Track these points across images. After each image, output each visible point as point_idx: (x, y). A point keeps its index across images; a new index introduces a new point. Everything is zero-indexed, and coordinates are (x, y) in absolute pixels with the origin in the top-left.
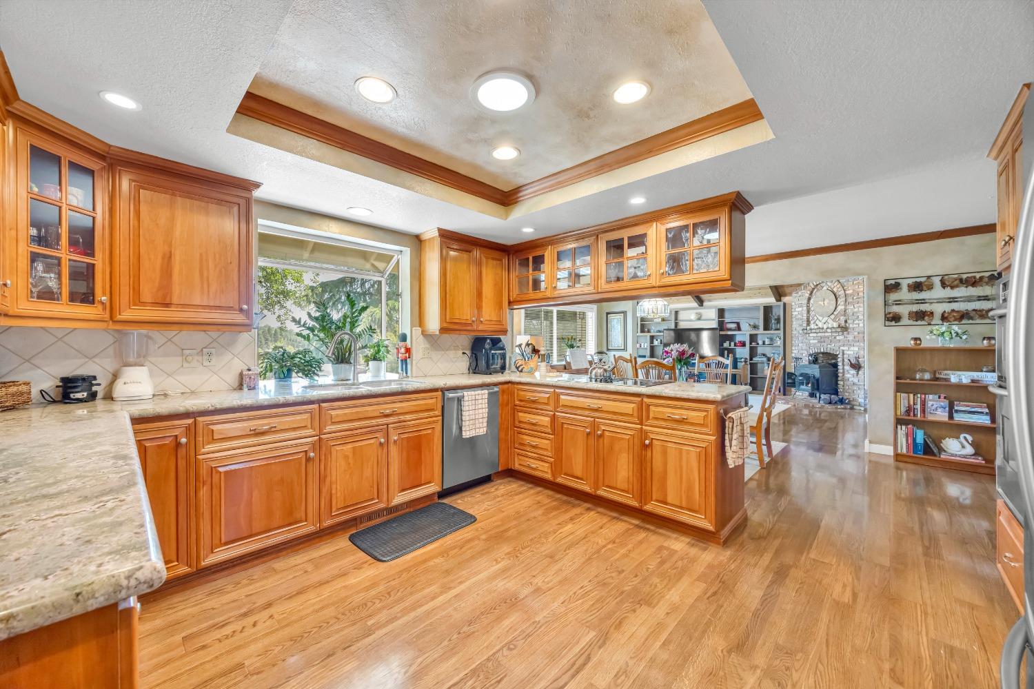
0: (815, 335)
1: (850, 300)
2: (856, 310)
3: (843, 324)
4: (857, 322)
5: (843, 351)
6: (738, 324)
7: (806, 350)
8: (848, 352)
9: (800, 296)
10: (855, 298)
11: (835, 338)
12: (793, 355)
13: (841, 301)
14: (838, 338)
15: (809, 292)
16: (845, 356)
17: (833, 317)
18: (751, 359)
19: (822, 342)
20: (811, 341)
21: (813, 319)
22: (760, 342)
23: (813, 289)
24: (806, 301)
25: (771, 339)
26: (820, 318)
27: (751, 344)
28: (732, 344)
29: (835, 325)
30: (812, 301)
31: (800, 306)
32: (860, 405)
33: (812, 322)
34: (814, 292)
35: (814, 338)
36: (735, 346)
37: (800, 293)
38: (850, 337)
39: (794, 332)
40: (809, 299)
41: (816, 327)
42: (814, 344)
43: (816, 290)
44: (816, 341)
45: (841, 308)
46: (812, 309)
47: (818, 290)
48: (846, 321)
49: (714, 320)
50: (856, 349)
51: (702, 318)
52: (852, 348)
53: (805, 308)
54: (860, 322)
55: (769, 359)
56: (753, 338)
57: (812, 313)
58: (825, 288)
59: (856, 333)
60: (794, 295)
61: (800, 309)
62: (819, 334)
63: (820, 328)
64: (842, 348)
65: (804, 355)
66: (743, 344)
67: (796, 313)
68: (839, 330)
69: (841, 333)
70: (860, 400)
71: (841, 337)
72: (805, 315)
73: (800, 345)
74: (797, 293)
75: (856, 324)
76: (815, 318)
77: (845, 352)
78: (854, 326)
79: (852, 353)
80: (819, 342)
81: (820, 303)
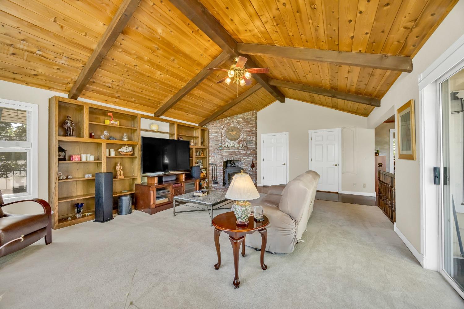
0: (228, 150)
1: (248, 134)
2: (251, 139)
3: (245, 145)
4: (252, 145)
9: (215, 127)
10: (251, 133)
12: (210, 162)
13: (243, 134)
14: (242, 152)
15: (223, 126)
16: (246, 162)
17: (237, 141)
19: (232, 155)
20: (224, 154)
23: (226, 124)
29: (241, 146)
31: (216, 132)
35: (227, 152)
37: (215, 125)
38: (249, 152)
41: (227, 146)
42: (226, 156)
44: (228, 154)
48: (247, 144)
50: (252, 158)
52: (249, 157)
59: (251, 150)
61: (216, 134)
62: (231, 150)
63: (230, 147)
64: (244, 157)
65: (219, 162)
67: (212, 137)
69: (244, 150)
71: (244, 152)
73: (215, 156)
74: (213, 124)
75: (252, 146)
76: (226, 141)
77: (246, 159)
78: (251, 147)
79: (249, 160)
80: (230, 154)
81: (230, 133)
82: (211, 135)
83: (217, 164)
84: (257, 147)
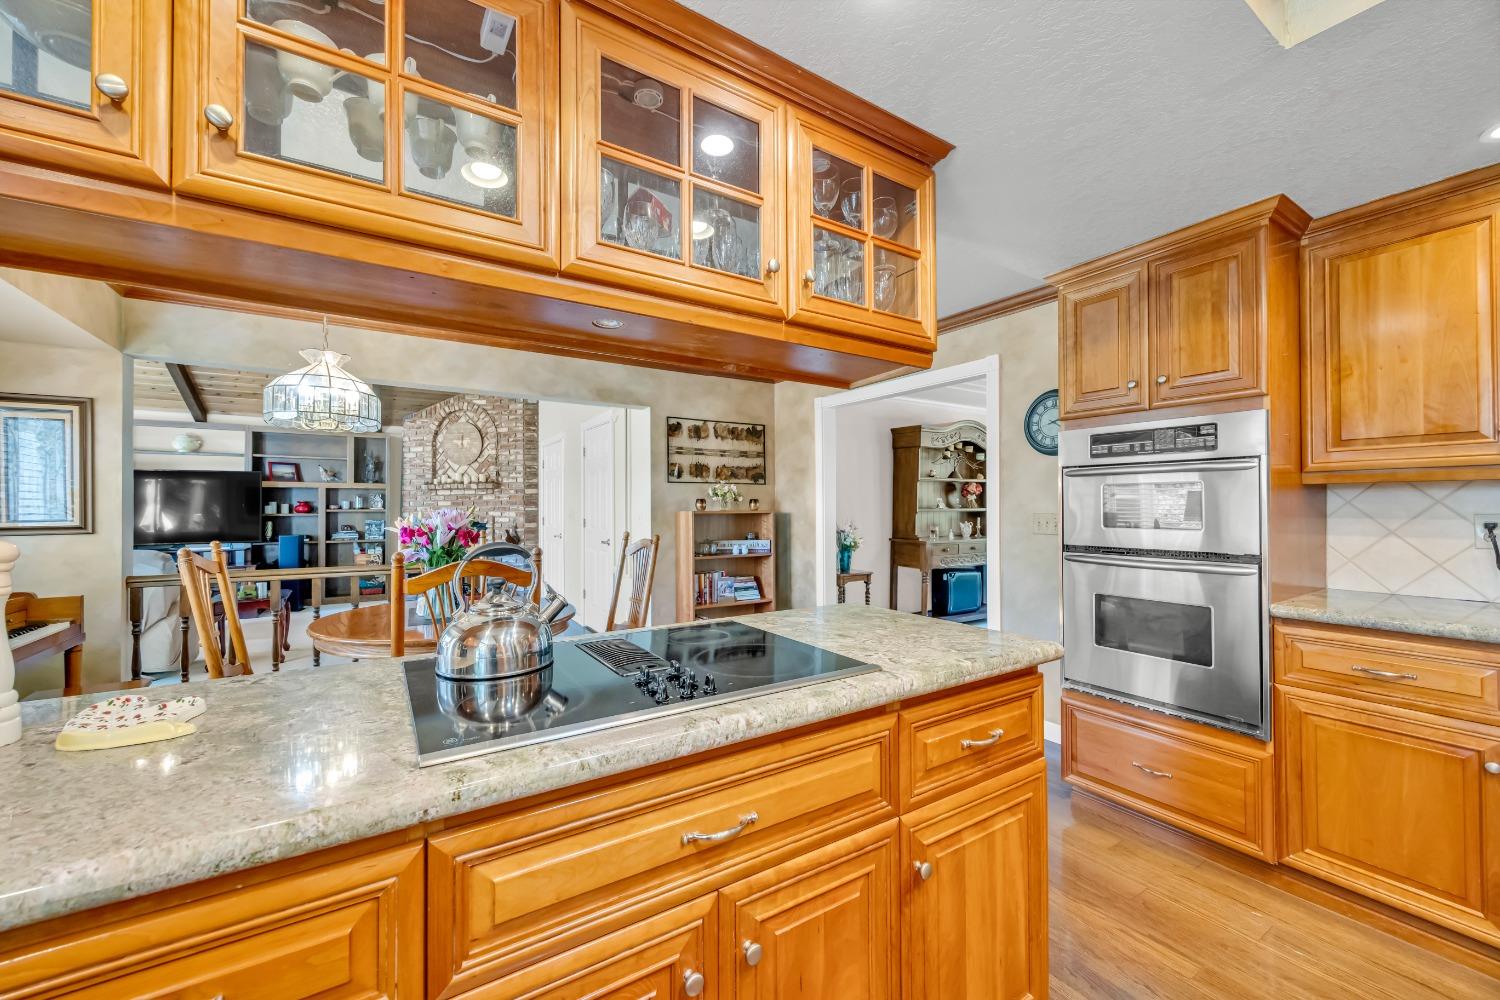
0: (447, 492)
1: (503, 442)
2: (512, 458)
3: (493, 476)
4: (514, 475)
5: (494, 518)
6: (297, 467)
8: (501, 520)
9: (418, 428)
10: (511, 440)
11: (481, 497)
13: (490, 443)
14: (485, 498)
15: (437, 423)
16: (497, 526)
17: (476, 465)
18: (328, 537)
21: (442, 467)
22: (345, 505)
23: (444, 419)
24: (431, 437)
25: (365, 500)
26: (456, 467)
27: (328, 507)
28: (285, 508)
29: (482, 478)
30: (440, 438)
31: (421, 443)
33: (440, 472)
34: (445, 423)
35: (446, 498)
36: (291, 511)
37: (419, 423)
38: (504, 498)
39: (408, 488)
40: (436, 434)
41: (449, 481)
43: (447, 420)
45: (490, 451)
46: (441, 451)
47: (451, 422)
48: (498, 474)
49: (242, 455)
50: (513, 514)
51: (204, 449)
52: (506, 514)
53: (429, 448)
55: (361, 536)
56: (331, 495)
57: (440, 458)
58: (463, 420)
59: (512, 492)
60: (407, 423)
61: (420, 449)
62: (454, 492)
63: (454, 482)
64: (491, 513)
66: (310, 508)
67: (412, 455)
68: (490, 486)
69: (490, 491)
71: (490, 498)
72: (430, 460)
74: (414, 421)
76: (447, 466)
78: (510, 481)
80: (453, 504)
81: (455, 441)
82: (410, 451)
84: (534, 481)
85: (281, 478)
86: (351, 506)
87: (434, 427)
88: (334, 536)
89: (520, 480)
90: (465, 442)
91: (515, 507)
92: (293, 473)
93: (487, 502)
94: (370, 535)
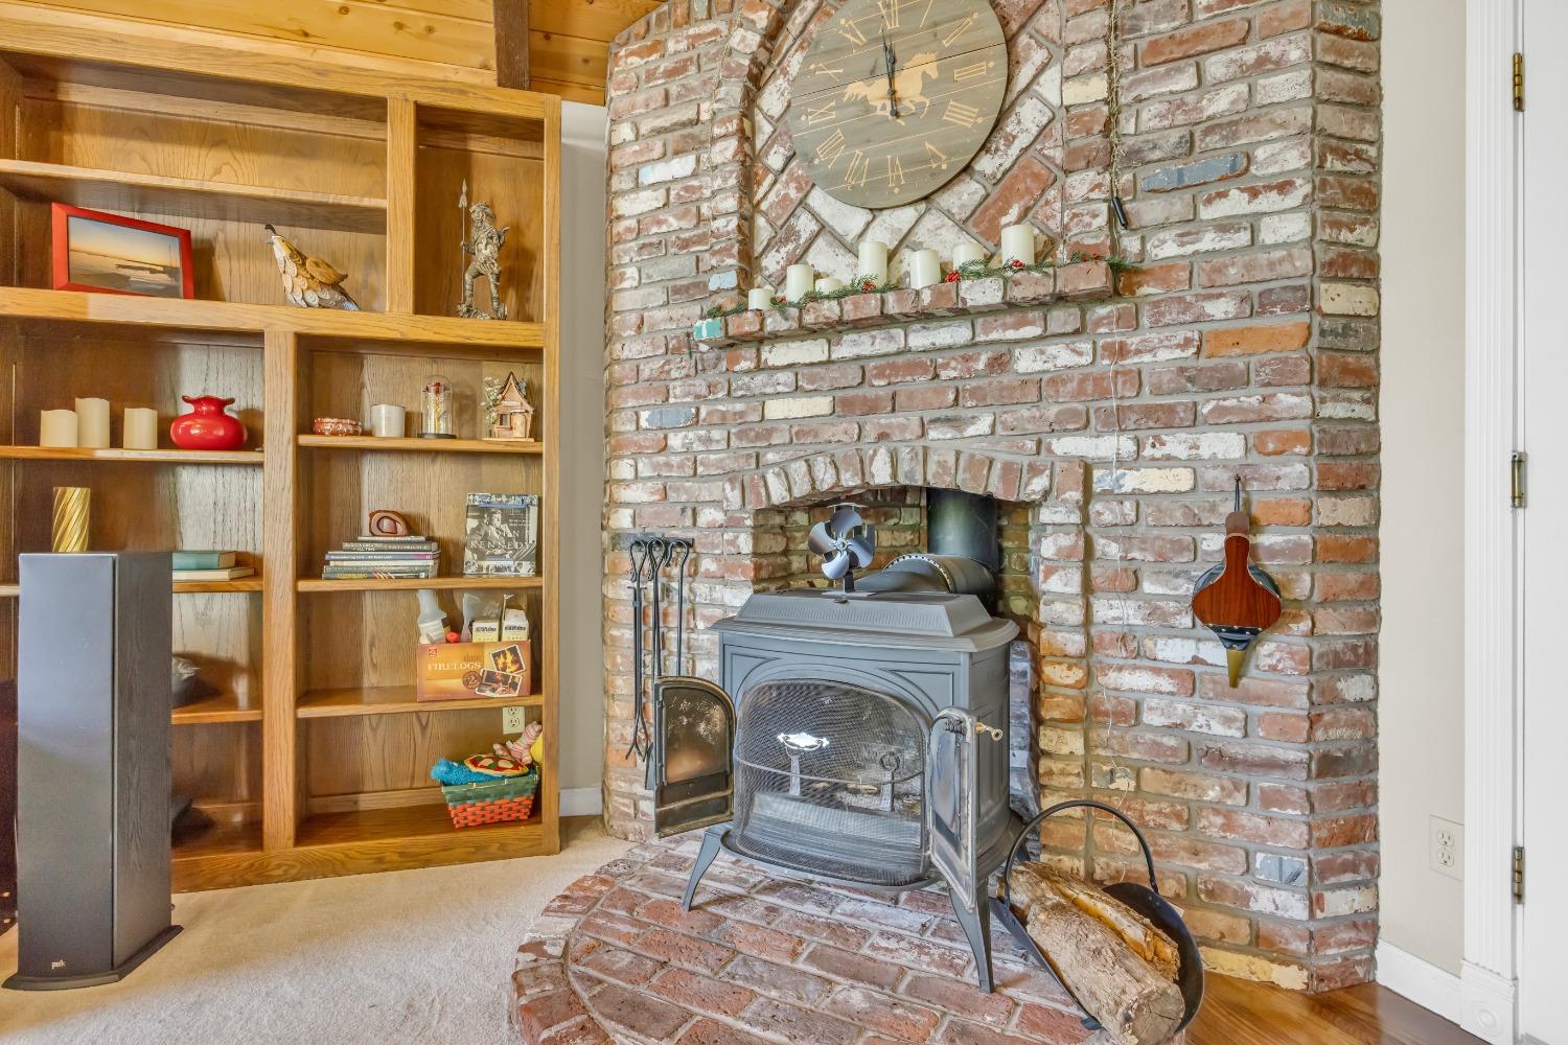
0: (817, 348)
2: (1220, 103)
4: (1237, 203)
7: (731, 476)
8: (1131, 481)
9: (671, 73)
11: (999, 363)
12: (622, 520)
14: (1027, 362)
16: (1105, 513)
17: (967, 194)
18: (309, 563)
19: (872, 408)
20: (776, 409)
21: (786, 230)
22: (385, 421)
24: (734, 91)
25: (464, 406)
27: (305, 425)
28: (141, 423)
30: (772, 100)
31: (689, 138)
32: (1260, 942)
33: (777, 253)
35: (803, 379)
36: (164, 441)
37: (677, 44)
39: (631, 348)
40: (756, 80)
42: (801, 431)
44: (822, 405)
48: (1119, 215)
50: (1226, 445)
52: (1176, 444)
53: (725, 151)
54: (1269, 201)
55: (449, 561)
57: (770, 195)
59: (1225, 307)
60: (629, 64)
61: (682, 166)
62: (850, 346)
64: (1068, 446)
65: (709, 516)
66: (242, 435)
67: (648, 201)
70: (1263, 902)
71: (1062, 356)
72: (730, 203)
73: (676, 441)
74: (658, 46)
75: (1224, 226)
76: (805, 225)
77: (1101, 480)
78: (1209, 241)
79: (1181, 480)
80: (844, 407)
81: (856, 89)
82: (637, 187)
83: (690, 545)
84: (1362, 234)
85: (113, 283)
86: (411, 424)
87: (747, 41)
88: (336, 560)
89: (1295, 227)
90: (909, 85)
91: (1251, 399)
92: (168, 270)
93: (1041, 386)
94: (482, 557)
